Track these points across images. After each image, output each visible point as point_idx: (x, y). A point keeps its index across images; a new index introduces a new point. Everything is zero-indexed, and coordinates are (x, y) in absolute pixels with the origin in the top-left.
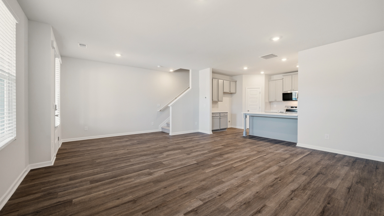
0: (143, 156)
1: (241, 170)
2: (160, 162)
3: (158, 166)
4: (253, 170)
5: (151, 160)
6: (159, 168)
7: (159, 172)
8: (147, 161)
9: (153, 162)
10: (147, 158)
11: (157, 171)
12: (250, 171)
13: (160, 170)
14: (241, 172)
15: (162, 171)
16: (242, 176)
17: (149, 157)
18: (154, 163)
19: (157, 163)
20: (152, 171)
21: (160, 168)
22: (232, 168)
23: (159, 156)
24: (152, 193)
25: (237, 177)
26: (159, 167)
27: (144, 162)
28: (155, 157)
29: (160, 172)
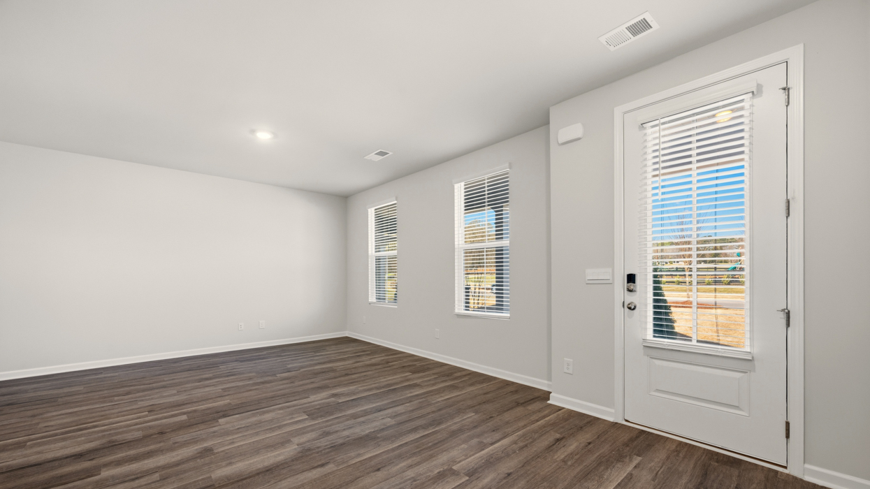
0: (367, 435)
2: (313, 419)
3: (319, 409)
5: (338, 423)
6: (319, 404)
7: (319, 398)
8: (348, 420)
9: (332, 417)
10: (351, 431)
11: (322, 400)
13: (316, 401)
15: (313, 400)
17: (346, 433)
18: (330, 415)
19: (321, 416)
20: (333, 399)
21: (316, 405)
23: (314, 440)
24: (329, 379)
26: (318, 407)
27: (355, 416)
28: (328, 434)
29: (317, 399)
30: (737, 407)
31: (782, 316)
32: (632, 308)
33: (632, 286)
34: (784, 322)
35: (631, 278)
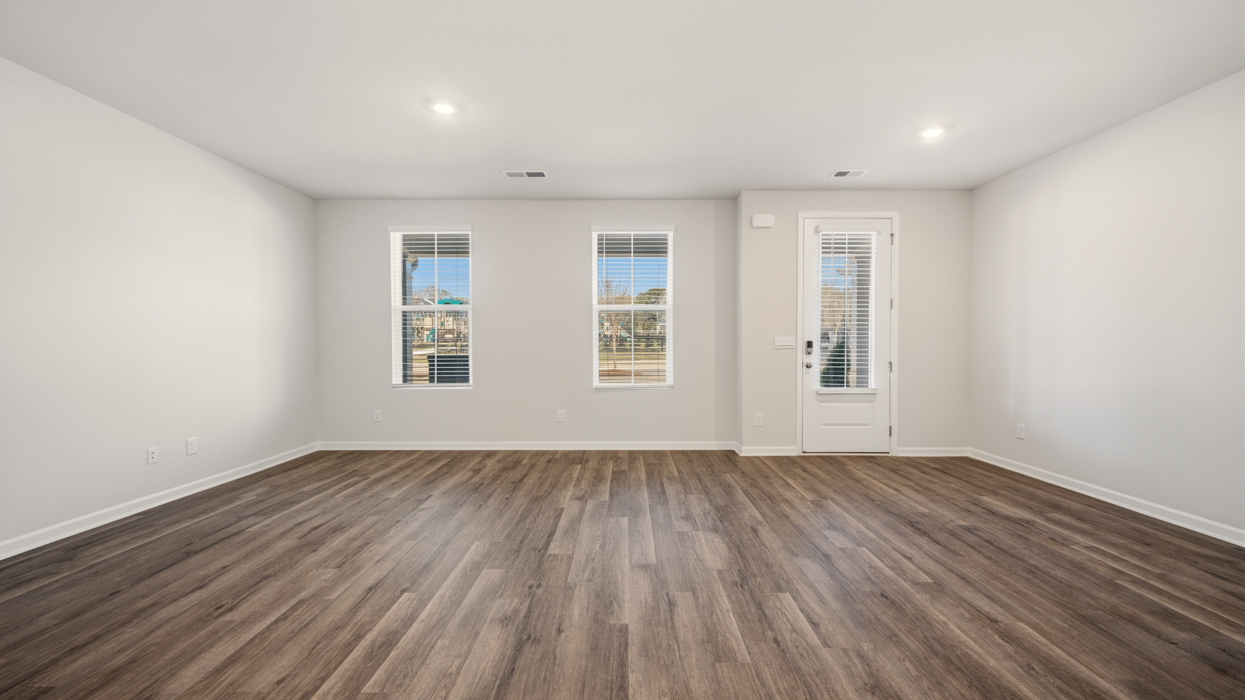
1: (370, 589)
4: (322, 611)
12: (337, 598)
14: (370, 582)
16: (363, 571)
22: (412, 584)
25: (378, 561)
30: (867, 425)
31: (888, 366)
32: (808, 367)
33: (809, 350)
34: (888, 369)
35: (810, 344)
